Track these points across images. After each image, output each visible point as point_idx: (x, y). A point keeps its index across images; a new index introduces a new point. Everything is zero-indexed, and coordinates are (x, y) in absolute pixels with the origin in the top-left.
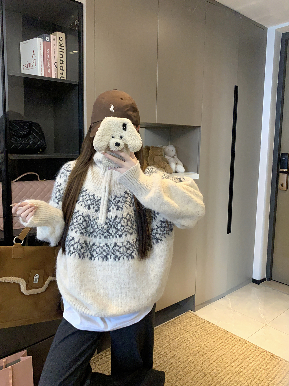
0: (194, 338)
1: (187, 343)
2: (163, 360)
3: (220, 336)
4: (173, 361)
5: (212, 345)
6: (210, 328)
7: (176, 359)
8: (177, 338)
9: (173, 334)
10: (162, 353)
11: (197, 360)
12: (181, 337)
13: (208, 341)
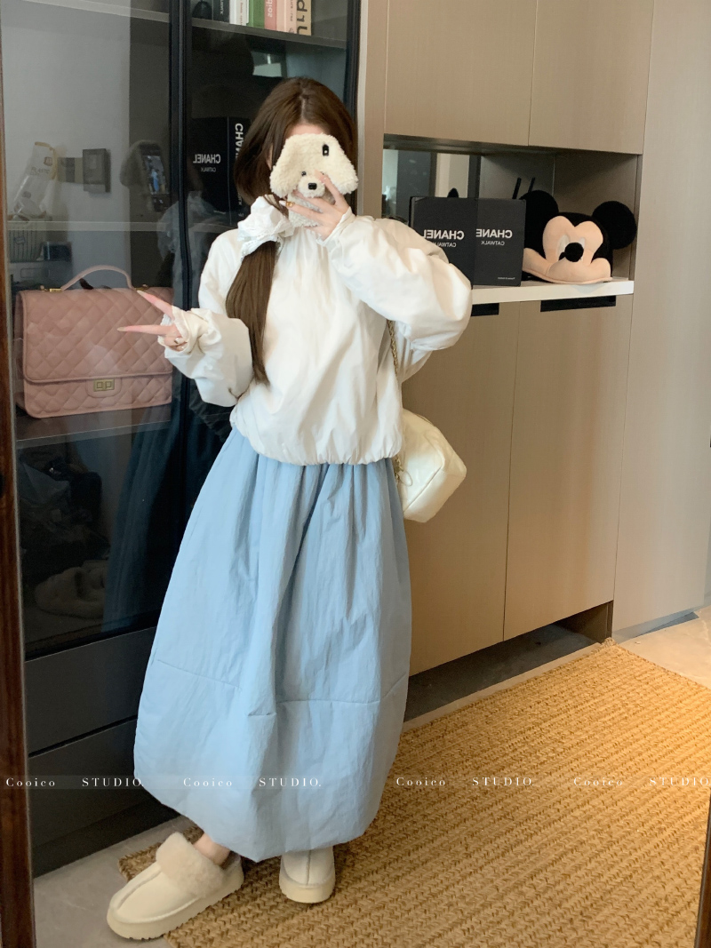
0: (630, 706)
1: (613, 715)
2: (553, 751)
3: (698, 702)
4: (581, 753)
5: (678, 721)
6: (669, 682)
7: (588, 749)
8: (587, 705)
9: (575, 694)
10: (549, 735)
11: (640, 754)
12: (596, 701)
13: (667, 713)
